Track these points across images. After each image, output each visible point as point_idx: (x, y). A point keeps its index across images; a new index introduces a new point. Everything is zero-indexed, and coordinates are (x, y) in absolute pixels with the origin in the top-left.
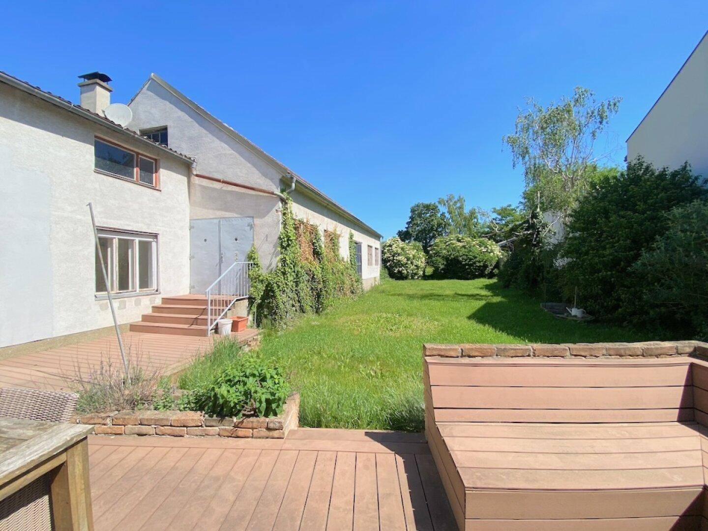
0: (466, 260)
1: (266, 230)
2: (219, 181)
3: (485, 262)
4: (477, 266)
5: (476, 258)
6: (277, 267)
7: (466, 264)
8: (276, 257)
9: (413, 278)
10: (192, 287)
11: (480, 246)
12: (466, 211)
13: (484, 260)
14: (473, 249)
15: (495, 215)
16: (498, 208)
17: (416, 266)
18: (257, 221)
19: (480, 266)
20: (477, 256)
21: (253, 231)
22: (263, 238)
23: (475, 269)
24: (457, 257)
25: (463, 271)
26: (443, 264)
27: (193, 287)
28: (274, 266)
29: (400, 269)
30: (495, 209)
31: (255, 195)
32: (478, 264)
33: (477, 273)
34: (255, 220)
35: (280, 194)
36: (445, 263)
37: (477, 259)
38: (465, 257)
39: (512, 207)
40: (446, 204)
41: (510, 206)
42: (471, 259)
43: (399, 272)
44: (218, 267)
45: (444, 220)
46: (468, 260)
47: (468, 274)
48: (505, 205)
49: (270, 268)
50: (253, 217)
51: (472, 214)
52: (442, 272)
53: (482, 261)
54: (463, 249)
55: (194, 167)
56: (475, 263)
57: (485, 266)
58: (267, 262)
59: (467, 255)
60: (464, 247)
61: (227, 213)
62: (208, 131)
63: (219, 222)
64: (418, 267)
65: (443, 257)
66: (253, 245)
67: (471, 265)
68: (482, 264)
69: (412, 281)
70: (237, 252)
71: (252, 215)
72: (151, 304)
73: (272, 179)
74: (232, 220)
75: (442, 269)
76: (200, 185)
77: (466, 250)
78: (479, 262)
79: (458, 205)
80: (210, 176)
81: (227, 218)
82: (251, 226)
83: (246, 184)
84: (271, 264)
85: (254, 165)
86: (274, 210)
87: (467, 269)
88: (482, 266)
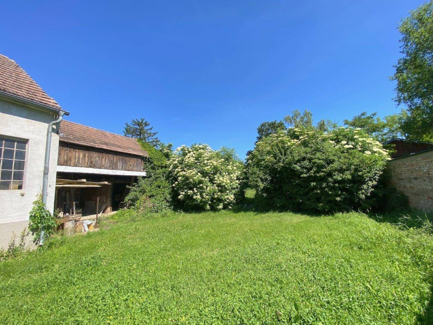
0: (309, 170)
3: (356, 170)
4: (336, 181)
5: (331, 162)
7: (310, 179)
9: (214, 209)
11: (338, 141)
13: (353, 167)
17: (219, 185)
19: (343, 181)
20: (332, 158)
23: (333, 188)
24: (290, 164)
25: (307, 193)
29: (190, 192)
32: (338, 177)
33: (338, 199)
36: (269, 178)
37: (335, 165)
38: (306, 163)
42: (320, 167)
43: (189, 198)
46: (315, 169)
47: (318, 199)
52: (265, 195)
53: (348, 169)
56: (330, 174)
59: (310, 160)
64: (222, 188)
65: (266, 167)
67: (322, 179)
68: (348, 176)
69: (212, 214)
87: (315, 188)
88: (349, 181)
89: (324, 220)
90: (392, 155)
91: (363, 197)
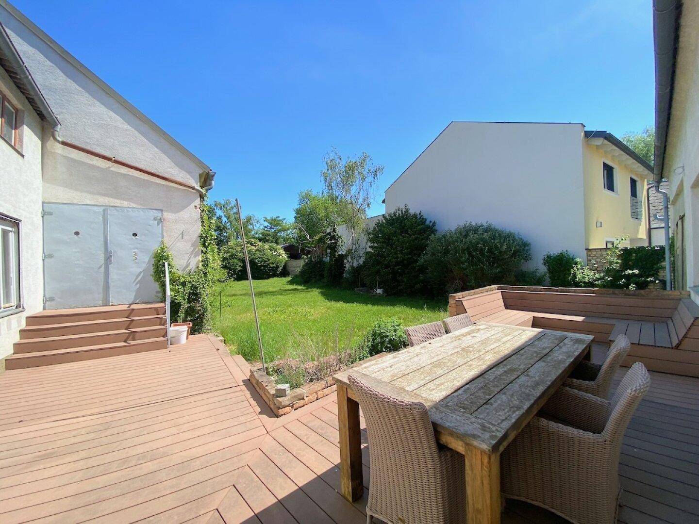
0: (261, 262)
1: (182, 227)
2: (109, 159)
5: (269, 260)
6: (198, 267)
7: (261, 266)
8: (195, 257)
10: (47, 300)
11: (271, 250)
12: (243, 216)
13: (276, 262)
14: (266, 252)
15: (266, 224)
16: (269, 218)
18: (168, 215)
20: (269, 258)
21: (162, 226)
22: (177, 236)
23: (269, 270)
25: (259, 272)
26: (240, 266)
27: (52, 299)
28: (193, 266)
30: (266, 218)
31: (166, 186)
32: (272, 266)
33: (270, 273)
34: (165, 214)
35: (199, 188)
37: (270, 261)
39: (281, 218)
40: (223, 208)
41: (278, 217)
42: (265, 261)
44: (102, 269)
45: (222, 223)
46: (263, 262)
47: (264, 274)
48: (274, 217)
49: (188, 269)
50: (162, 211)
51: (249, 220)
54: (258, 252)
55: (58, 130)
56: (268, 265)
57: (277, 267)
58: (183, 262)
59: (261, 258)
60: (258, 250)
61: (118, 201)
62: (83, 88)
63: (104, 210)
66: (162, 242)
67: (265, 266)
70: (136, 250)
71: (161, 208)
72: (18, 327)
73: (189, 173)
74: (128, 211)
75: (239, 271)
76: (65, 157)
77: (261, 253)
78: (273, 264)
79: (235, 210)
80: (88, 148)
81: (119, 207)
82: (160, 221)
83: (153, 171)
84: (188, 265)
85: (164, 152)
86: (192, 205)
87: (263, 269)
88: (274, 267)
89: (266, 281)
90: (288, 257)
91: (278, 273)
